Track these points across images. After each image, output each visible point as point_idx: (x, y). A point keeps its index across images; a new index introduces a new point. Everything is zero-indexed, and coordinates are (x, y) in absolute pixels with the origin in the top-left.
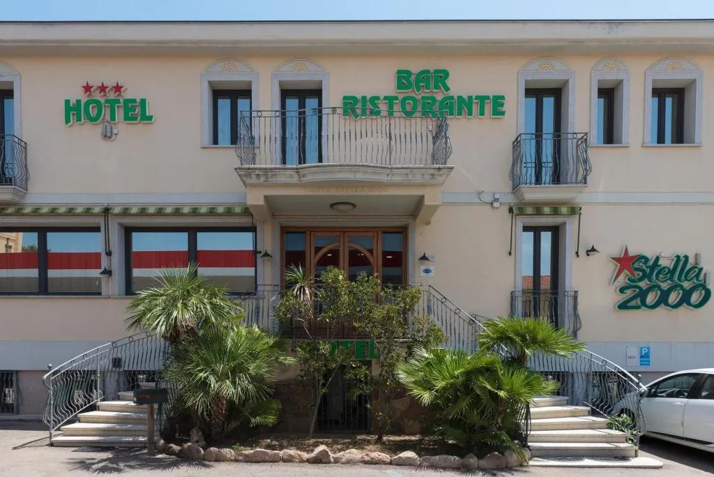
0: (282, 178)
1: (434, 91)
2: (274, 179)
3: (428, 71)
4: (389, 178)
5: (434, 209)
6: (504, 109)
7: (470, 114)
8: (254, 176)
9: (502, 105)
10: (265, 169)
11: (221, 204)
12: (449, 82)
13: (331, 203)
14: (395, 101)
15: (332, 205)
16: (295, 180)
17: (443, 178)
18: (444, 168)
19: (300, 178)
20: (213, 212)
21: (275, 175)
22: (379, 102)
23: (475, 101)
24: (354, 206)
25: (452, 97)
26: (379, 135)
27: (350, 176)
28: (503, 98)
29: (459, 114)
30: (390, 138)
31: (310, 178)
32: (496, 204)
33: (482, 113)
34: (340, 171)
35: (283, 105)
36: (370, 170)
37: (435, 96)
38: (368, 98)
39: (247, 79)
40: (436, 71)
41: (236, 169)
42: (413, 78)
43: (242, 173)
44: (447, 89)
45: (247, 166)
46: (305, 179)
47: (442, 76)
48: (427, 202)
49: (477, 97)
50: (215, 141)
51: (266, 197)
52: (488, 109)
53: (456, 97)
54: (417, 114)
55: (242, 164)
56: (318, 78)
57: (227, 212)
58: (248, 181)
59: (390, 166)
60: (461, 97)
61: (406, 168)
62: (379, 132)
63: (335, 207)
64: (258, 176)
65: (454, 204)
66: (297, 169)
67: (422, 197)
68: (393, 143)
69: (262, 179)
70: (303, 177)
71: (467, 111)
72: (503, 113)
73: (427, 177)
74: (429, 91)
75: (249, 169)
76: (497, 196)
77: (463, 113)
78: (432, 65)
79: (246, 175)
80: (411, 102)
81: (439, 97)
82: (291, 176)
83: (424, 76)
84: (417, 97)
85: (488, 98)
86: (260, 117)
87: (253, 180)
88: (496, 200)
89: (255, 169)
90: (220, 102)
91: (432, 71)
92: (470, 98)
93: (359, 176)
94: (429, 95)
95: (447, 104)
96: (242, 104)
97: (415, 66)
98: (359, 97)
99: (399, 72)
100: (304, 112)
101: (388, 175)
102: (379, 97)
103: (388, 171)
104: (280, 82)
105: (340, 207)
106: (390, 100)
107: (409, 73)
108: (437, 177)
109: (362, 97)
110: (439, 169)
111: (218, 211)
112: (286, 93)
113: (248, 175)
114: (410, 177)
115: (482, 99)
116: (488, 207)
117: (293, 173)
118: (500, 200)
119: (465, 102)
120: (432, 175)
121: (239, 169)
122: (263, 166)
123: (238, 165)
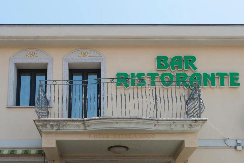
0: (71, 128)
1: (185, 69)
2: (65, 128)
3: (180, 57)
4: (156, 128)
5: (192, 150)
6: (239, 81)
7: (214, 84)
8: (48, 126)
9: (237, 79)
10: (58, 121)
11: (19, 148)
12: (196, 64)
13: (109, 146)
14: (156, 76)
15: (109, 148)
16: (82, 128)
17: (199, 127)
18: (200, 120)
19: (85, 127)
20: (13, 154)
21: (66, 125)
22: (144, 76)
23: (216, 76)
24: (127, 148)
25: (199, 74)
26: (148, 96)
27: (125, 126)
28: (237, 74)
29: (206, 85)
30: (156, 99)
31: (93, 127)
32: (239, 148)
33: (222, 84)
34: (117, 123)
35: (71, 78)
36: (141, 121)
37: (186, 72)
38: (136, 74)
39: (44, 61)
40: (185, 57)
41: (34, 121)
42: (169, 61)
43: (38, 124)
44: (195, 68)
45: (43, 119)
46: (89, 128)
47: (191, 60)
48: (187, 145)
49: (218, 74)
50: (18, 103)
51: (57, 142)
52: (227, 81)
53: (202, 74)
54: (174, 83)
55: (39, 118)
56: (98, 61)
57: (25, 154)
58: (43, 129)
59: (157, 119)
60: (206, 73)
61: (170, 120)
62: (148, 94)
63: (112, 149)
64: (52, 126)
65: (206, 147)
66: (83, 121)
67: (182, 142)
68: (158, 102)
69: (55, 128)
70: (88, 127)
71: (211, 83)
72: (239, 84)
73: (186, 127)
74: (181, 69)
75: (45, 121)
76: (239, 142)
77: (208, 84)
78: (183, 53)
79: (42, 126)
80: (169, 77)
81: (189, 74)
82: (78, 126)
83: (177, 60)
84: (172, 74)
85: (226, 74)
86: (55, 85)
87: (49, 129)
88: (239, 145)
89: (50, 121)
90: (23, 77)
91: (183, 57)
92: (213, 74)
93: (133, 126)
94: (181, 72)
95: (196, 78)
96: (39, 78)
97: (170, 54)
98: (129, 73)
99: (158, 57)
100: (87, 82)
101: (155, 125)
102: (144, 73)
103: (155, 122)
104: (69, 63)
105: (117, 149)
106: (152, 75)
107: (166, 58)
108: (194, 127)
109: (131, 73)
110: (196, 121)
111: (17, 153)
112: (73, 71)
113: (45, 126)
114: (173, 127)
115: (222, 75)
116: (233, 150)
117: (79, 123)
118: (242, 145)
119: (209, 76)
120: (191, 125)
121: (37, 121)
122: (56, 119)
123: (36, 118)
